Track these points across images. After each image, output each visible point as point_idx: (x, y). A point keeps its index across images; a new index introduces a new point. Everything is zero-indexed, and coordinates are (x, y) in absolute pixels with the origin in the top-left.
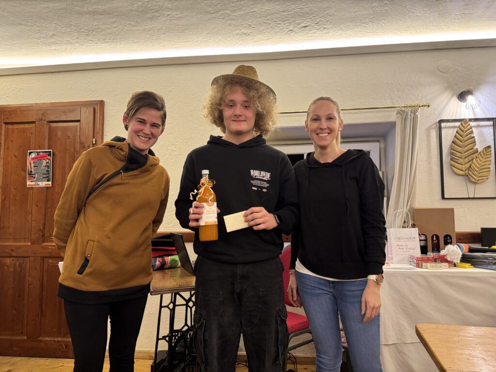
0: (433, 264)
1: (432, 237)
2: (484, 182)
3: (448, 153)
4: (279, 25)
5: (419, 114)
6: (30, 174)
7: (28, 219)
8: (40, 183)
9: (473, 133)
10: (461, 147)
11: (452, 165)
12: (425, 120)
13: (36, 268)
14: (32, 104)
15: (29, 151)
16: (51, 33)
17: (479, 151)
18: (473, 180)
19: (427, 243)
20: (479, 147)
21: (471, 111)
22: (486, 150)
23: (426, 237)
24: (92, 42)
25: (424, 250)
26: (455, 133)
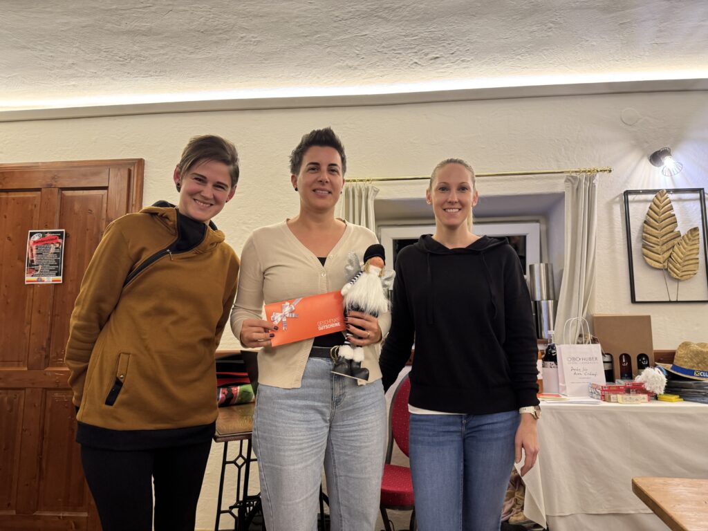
0: (626, 396)
1: (621, 358)
2: (691, 278)
3: (638, 237)
4: (398, 56)
5: (597, 181)
6: (31, 264)
7: (26, 331)
8: (45, 278)
9: (672, 209)
10: (656, 229)
11: (644, 254)
12: (606, 191)
13: (35, 406)
14: (38, 163)
15: (30, 231)
16: (70, 61)
17: (682, 234)
18: (675, 275)
19: (612, 366)
20: (682, 228)
21: (668, 179)
22: (691, 234)
23: (611, 357)
24: (129, 75)
25: (610, 376)
26: (648, 209)
